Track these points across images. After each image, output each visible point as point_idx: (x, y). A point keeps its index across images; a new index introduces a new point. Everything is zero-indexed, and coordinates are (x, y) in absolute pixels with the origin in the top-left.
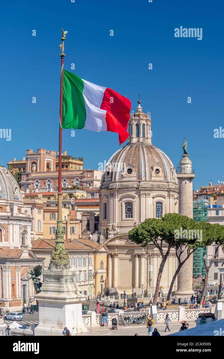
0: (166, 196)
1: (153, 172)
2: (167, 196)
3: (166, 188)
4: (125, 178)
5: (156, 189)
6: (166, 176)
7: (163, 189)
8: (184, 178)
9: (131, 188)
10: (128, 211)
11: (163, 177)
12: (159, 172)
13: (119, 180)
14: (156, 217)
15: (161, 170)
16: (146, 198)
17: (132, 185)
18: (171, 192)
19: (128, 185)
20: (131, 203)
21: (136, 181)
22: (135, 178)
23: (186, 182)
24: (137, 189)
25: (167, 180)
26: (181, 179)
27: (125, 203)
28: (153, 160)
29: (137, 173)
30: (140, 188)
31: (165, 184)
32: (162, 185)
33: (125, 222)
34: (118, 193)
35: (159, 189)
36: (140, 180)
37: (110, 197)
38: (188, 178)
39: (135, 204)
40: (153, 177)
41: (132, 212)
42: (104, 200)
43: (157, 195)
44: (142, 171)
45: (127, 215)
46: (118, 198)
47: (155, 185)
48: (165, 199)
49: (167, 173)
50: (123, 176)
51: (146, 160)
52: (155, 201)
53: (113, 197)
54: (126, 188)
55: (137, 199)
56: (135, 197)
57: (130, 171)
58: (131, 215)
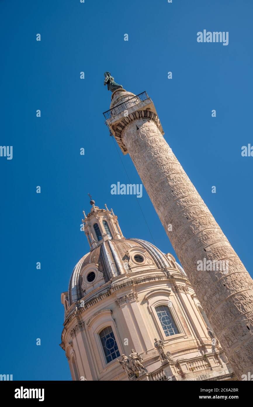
0: (170, 291)
1: (130, 260)
2: (171, 290)
3: (164, 276)
4: (87, 291)
5: (144, 282)
6: (158, 263)
7: (158, 279)
8: (128, 120)
9: (99, 299)
10: (109, 347)
11: (153, 264)
12: (142, 258)
13: (78, 301)
14: (166, 336)
15: (145, 255)
16: (131, 304)
17: (100, 293)
18: (176, 282)
19: (93, 297)
20: (110, 328)
21: (104, 285)
22: (103, 281)
23: (137, 126)
24: (109, 296)
25: (162, 267)
26: (123, 128)
27: (97, 334)
28: (125, 247)
29: (104, 272)
30: (113, 290)
31: (160, 273)
32: (155, 275)
33: (108, 371)
34: (82, 322)
35: (150, 281)
36: (111, 279)
37: (73, 338)
38: (138, 116)
39: (116, 326)
40: (133, 268)
41: (116, 344)
42: (70, 353)
43: (152, 293)
44: (110, 264)
45: (109, 355)
46: (84, 331)
47: (141, 277)
48: (171, 296)
49: (159, 258)
50: (83, 290)
51: (113, 248)
52: (152, 305)
53: (76, 336)
54: (90, 305)
55: (115, 314)
56: (112, 311)
57: (91, 277)
58: (115, 352)
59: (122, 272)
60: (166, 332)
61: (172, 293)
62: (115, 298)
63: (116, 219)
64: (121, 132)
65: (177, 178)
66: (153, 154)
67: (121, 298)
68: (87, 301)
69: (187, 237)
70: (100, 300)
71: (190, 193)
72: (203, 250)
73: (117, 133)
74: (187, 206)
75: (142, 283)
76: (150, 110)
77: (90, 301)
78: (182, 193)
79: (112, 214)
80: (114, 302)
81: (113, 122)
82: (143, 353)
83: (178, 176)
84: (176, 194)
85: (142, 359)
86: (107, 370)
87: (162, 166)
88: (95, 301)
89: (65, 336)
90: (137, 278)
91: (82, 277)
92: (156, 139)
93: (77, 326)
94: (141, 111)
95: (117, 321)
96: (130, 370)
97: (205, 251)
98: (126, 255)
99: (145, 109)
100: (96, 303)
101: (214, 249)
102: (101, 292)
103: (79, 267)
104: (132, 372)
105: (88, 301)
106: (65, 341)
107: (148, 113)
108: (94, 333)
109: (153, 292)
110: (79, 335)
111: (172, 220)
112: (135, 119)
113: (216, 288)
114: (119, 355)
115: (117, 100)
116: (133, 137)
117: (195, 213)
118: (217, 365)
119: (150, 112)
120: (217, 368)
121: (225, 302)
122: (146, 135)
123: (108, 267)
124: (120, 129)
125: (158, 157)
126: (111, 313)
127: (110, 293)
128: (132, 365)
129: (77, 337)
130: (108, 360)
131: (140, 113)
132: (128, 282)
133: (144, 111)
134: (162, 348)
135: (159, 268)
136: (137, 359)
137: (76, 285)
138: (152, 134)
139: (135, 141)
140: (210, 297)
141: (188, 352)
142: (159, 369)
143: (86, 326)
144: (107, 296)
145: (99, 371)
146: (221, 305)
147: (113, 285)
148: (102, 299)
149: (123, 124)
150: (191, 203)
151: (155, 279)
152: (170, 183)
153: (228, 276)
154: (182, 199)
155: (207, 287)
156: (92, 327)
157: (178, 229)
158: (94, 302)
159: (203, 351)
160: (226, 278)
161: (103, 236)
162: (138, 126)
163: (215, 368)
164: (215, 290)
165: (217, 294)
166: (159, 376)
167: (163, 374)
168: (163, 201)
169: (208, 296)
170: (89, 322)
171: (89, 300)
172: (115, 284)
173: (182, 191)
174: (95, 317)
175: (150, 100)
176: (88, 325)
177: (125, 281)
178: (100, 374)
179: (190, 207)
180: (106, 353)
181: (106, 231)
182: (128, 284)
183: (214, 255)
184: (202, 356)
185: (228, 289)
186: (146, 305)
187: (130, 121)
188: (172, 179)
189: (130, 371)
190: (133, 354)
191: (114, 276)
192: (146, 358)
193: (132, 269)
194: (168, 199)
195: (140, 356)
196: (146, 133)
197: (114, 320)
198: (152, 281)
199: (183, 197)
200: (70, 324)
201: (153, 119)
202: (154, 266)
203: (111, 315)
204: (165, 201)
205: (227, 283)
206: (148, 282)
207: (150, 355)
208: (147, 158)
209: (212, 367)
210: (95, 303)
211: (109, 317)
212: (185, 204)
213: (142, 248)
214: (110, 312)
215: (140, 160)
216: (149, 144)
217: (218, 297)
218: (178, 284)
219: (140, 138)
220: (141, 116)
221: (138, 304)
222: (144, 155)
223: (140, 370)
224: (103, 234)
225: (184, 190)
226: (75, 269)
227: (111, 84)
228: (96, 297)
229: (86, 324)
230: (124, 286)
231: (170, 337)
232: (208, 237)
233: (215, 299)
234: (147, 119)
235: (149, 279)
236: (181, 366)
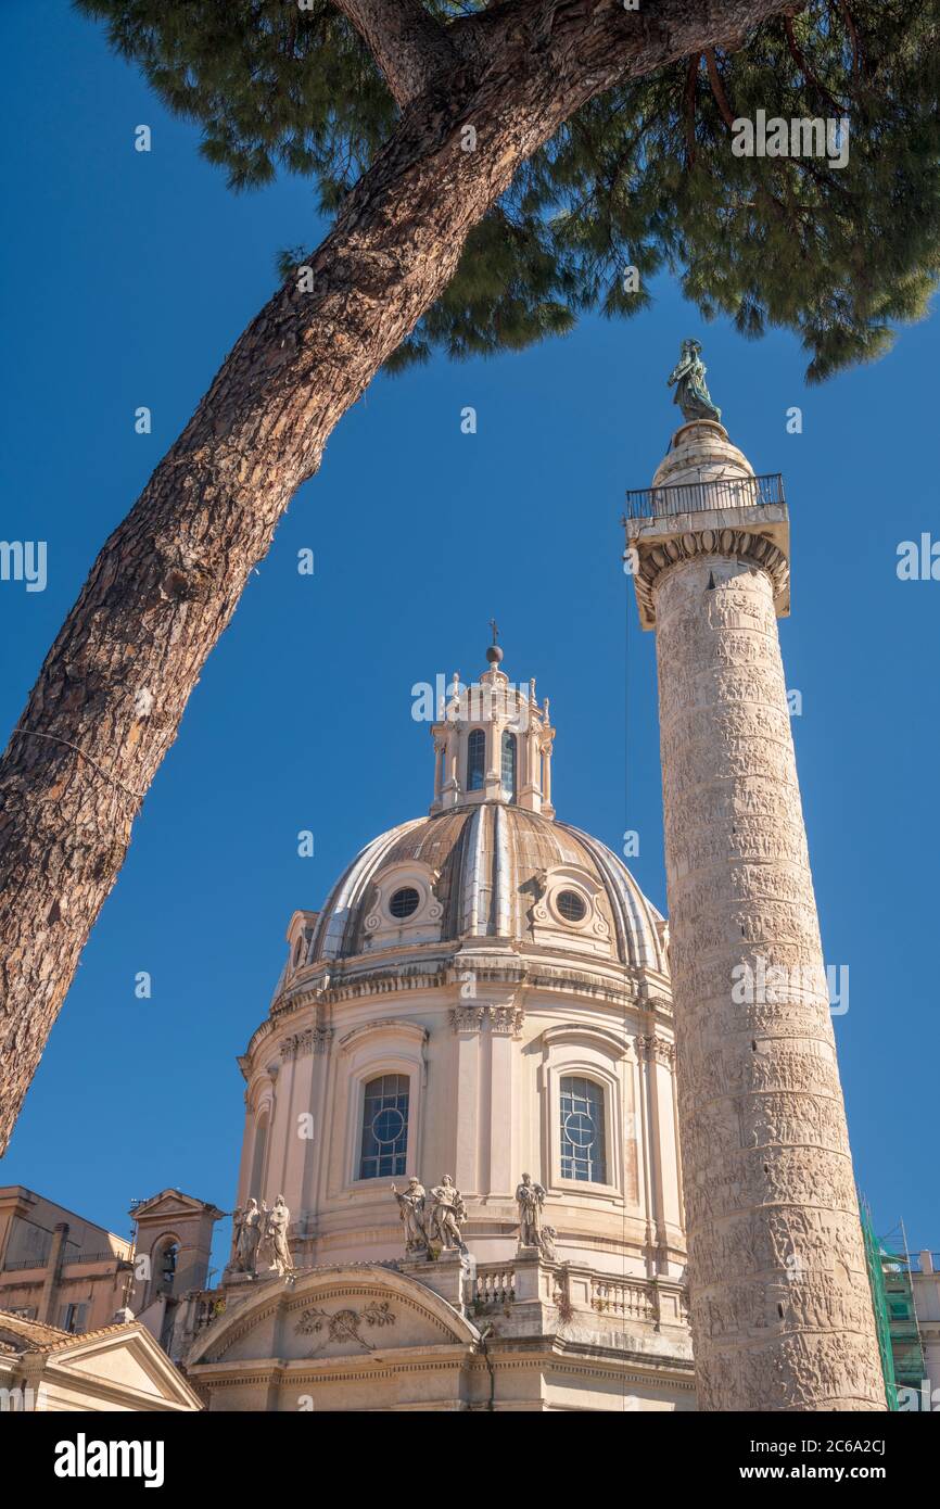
0: (626, 1046)
1: (543, 902)
2: (631, 1043)
3: (625, 994)
4: (376, 939)
5: (558, 989)
6: (624, 942)
7: (606, 995)
8: (692, 545)
9: (403, 983)
10: (382, 1136)
11: (607, 940)
12: (578, 909)
13: (337, 958)
14: (563, 1176)
15: (596, 901)
16: (495, 1039)
17: (412, 966)
18: (657, 1026)
19: (386, 969)
20: (404, 1080)
21: (434, 946)
22: (435, 933)
23: (711, 576)
24: (436, 985)
25: (632, 962)
26: (670, 562)
27: (362, 1081)
28: (543, 852)
29: (449, 906)
30: (454, 973)
31: (618, 978)
32: (600, 977)
33: (352, 1202)
34: (328, 1027)
35: (579, 992)
36: (462, 938)
37: (284, 1062)
38: (727, 544)
39: (424, 1084)
40: (540, 928)
41: (406, 1137)
42: (260, 1101)
43: (570, 1031)
44: (477, 888)
45: (374, 1158)
46: (325, 1057)
47: (557, 969)
48: (624, 1061)
49: (633, 927)
50: (366, 934)
51: (503, 842)
52: (555, 1067)
53: (295, 1059)
54: (372, 988)
55: (435, 1049)
56: (428, 1036)
57: (404, 902)
58: (394, 1156)
59: (504, 931)
60: (566, 1164)
61: (631, 1055)
62: (451, 1001)
63: (548, 740)
64: (658, 570)
65: (764, 794)
66: (724, 687)
67: (470, 1008)
68: (366, 970)
69: (720, 987)
70: (406, 986)
71: (783, 855)
72: (749, 1044)
73: (646, 567)
74: (759, 895)
75: (551, 989)
76: (770, 540)
77: (376, 977)
78: (757, 849)
79: (541, 719)
80: (446, 1009)
81: (645, 534)
82: (476, 1197)
83: (768, 787)
84: (741, 844)
85: (465, 1216)
86: (351, 1196)
87: (736, 738)
88: (390, 985)
89: (261, 1043)
90: (543, 967)
91: (378, 890)
92: (751, 641)
93: (310, 1031)
94: (744, 534)
95: (433, 1068)
96: (420, 1232)
97: (754, 1048)
98: (534, 878)
99: (757, 532)
100: (390, 990)
101: (782, 1053)
102: (417, 965)
103: (377, 855)
104: (423, 1238)
105: (368, 973)
106: (258, 1054)
107: (763, 547)
108: (352, 1075)
109: (574, 1030)
110: (306, 1062)
111: (698, 917)
112: (714, 551)
113: (739, 1165)
114: (401, 1171)
115: (687, 460)
116: (688, 605)
117: (772, 924)
118: (679, 1324)
119: (769, 545)
120: (675, 1331)
121: (747, 1215)
122: (726, 617)
123: (467, 896)
124: (660, 561)
125: (734, 705)
126: (424, 1040)
127: (444, 979)
128: (431, 1220)
129: (299, 1065)
130: (366, 1172)
131: (737, 540)
132: (508, 970)
133: (752, 536)
134: (534, 1210)
135: (623, 961)
136: (450, 1209)
137: (349, 906)
138: (745, 621)
139: (687, 621)
140: (714, 1183)
141: (610, 1247)
142: (503, 1263)
143: (336, 1045)
144: (432, 984)
145: (327, 1191)
146: (735, 1219)
147: (462, 959)
148: (413, 985)
149: (673, 552)
150: (771, 890)
151: (594, 992)
152: (738, 803)
153: (787, 1147)
154: (751, 866)
155: (717, 1150)
156: (352, 1054)
157: (706, 950)
158: (384, 986)
159: (654, 1263)
160: (778, 1151)
161: (489, 781)
162: (715, 578)
163: (669, 1330)
164: (735, 1170)
165: (737, 1185)
166: (496, 1285)
167: (509, 1281)
168: (696, 848)
169: (711, 1176)
170: (349, 1036)
171: (372, 972)
172: (469, 957)
173: (761, 842)
174: (373, 1029)
175: (784, 511)
176: (343, 1046)
177: (502, 963)
178: (327, 1198)
179: (764, 899)
180: (367, 1146)
181: (504, 768)
182: (507, 976)
183: (775, 1071)
184: (644, 1280)
185: (773, 1184)
186: (537, 1058)
187: (696, 550)
188: (747, 790)
189: (417, 1235)
190: (443, 1189)
191: (475, 932)
192: (476, 1213)
193: (535, 931)
194: (714, 848)
195: (464, 1203)
196: (729, 614)
197: (426, 1063)
198: (584, 993)
199: (757, 863)
200: (292, 1017)
201: (769, 568)
202: (607, 948)
203: (423, 1046)
204: (701, 851)
205: (776, 1166)
206: (571, 991)
207: (493, 1212)
208: (701, 694)
209: (662, 1321)
210: (387, 988)
211: (415, 1048)
212: (754, 885)
213: (595, 877)
214: (423, 1034)
215: (680, 690)
216: (723, 650)
217: (735, 1192)
218: (659, 1031)
219: (705, 620)
220: (735, 548)
221: (515, 1047)
222: (698, 681)
223: (448, 1242)
224: (489, 776)
225: (771, 840)
226: (364, 853)
227: (690, 390)
228: (397, 972)
229: (336, 1039)
230: (493, 975)
231: (573, 1184)
232: (778, 1012)
233: (726, 1195)
234: (750, 563)
235: (578, 984)
236: (571, 1282)
